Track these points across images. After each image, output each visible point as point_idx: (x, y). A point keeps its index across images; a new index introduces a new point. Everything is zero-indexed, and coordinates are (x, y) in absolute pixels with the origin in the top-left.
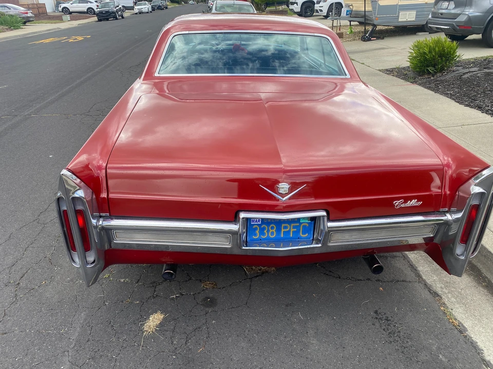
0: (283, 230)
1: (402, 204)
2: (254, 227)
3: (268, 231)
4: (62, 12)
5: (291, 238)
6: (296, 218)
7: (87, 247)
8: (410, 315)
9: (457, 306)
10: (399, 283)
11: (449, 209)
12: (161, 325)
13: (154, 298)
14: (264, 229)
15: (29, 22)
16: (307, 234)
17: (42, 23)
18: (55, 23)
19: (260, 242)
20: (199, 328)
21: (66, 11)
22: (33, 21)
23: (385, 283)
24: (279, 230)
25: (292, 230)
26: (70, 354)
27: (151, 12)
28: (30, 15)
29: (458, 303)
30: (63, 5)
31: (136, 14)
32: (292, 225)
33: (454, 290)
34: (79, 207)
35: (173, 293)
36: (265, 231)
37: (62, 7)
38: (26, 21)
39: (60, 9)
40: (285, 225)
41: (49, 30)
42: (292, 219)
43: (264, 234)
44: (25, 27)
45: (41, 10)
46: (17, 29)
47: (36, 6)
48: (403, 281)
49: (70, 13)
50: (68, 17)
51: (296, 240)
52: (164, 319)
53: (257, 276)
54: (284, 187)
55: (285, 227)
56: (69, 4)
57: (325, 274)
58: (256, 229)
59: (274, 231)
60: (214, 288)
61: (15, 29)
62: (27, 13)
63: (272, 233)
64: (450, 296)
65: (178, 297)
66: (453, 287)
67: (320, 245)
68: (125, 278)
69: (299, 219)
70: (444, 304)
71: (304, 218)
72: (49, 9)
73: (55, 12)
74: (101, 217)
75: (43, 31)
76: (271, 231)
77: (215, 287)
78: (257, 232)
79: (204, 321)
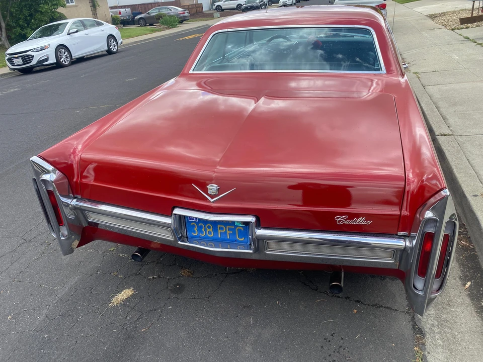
0: (219, 231)
1: (346, 220)
2: (193, 223)
3: (206, 230)
4: (216, 9)
5: (228, 240)
6: (230, 221)
7: (60, 222)
8: (371, 346)
9: (440, 350)
10: (381, 308)
11: (410, 233)
12: (128, 300)
13: (136, 275)
14: (201, 227)
15: (185, 20)
16: (243, 239)
17: (196, 21)
18: (206, 20)
19: (199, 239)
20: (155, 310)
21: (219, 8)
22: (188, 19)
23: (364, 306)
24: (215, 230)
25: (228, 232)
26: (50, 308)
27: (295, 4)
28: (187, 14)
29: (443, 347)
30: (217, 4)
31: (281, 6)
32: (228, 227)
33: (449, 331)
34: (51, 189)
35: (153, 274)
36: (203, 230)
37: (216, 5)
38: (182, 20)
39: (214, 7)
40: (221, 226)
41: (199, 27)
42: (226, 221)
43: (202, 232)
44: (181, 25)
45: (198, 9)
46: (175, 27)
47: (194, 6)
48: (388, 308)
49: (223, 10)
50: (218, 14)
51: (233, 243)
52: (132, 295)
53: (235, 273)
54: (213, 188)
55: (222, 229)
56: (222, 2)
57: (303, 283)
58: (194, 226)
59: (211, 230)
60: (189, 276)
61: (172, 28)
62: (184, 13)
63: (210, 233)
64: (438, 336)
65: (156, 278)
66: (449, 327)
67: (251, 251)
68: (125, 253)
69: (233, 223)
70: (423, 344)
71: (238, 222)
72: (205, 8)
73: (210, 10)
74: (75, 198)
75: (193, 28)
76: (208, 230)
77: (191, 275)
78: (196, 229)
79: (162, 305)
